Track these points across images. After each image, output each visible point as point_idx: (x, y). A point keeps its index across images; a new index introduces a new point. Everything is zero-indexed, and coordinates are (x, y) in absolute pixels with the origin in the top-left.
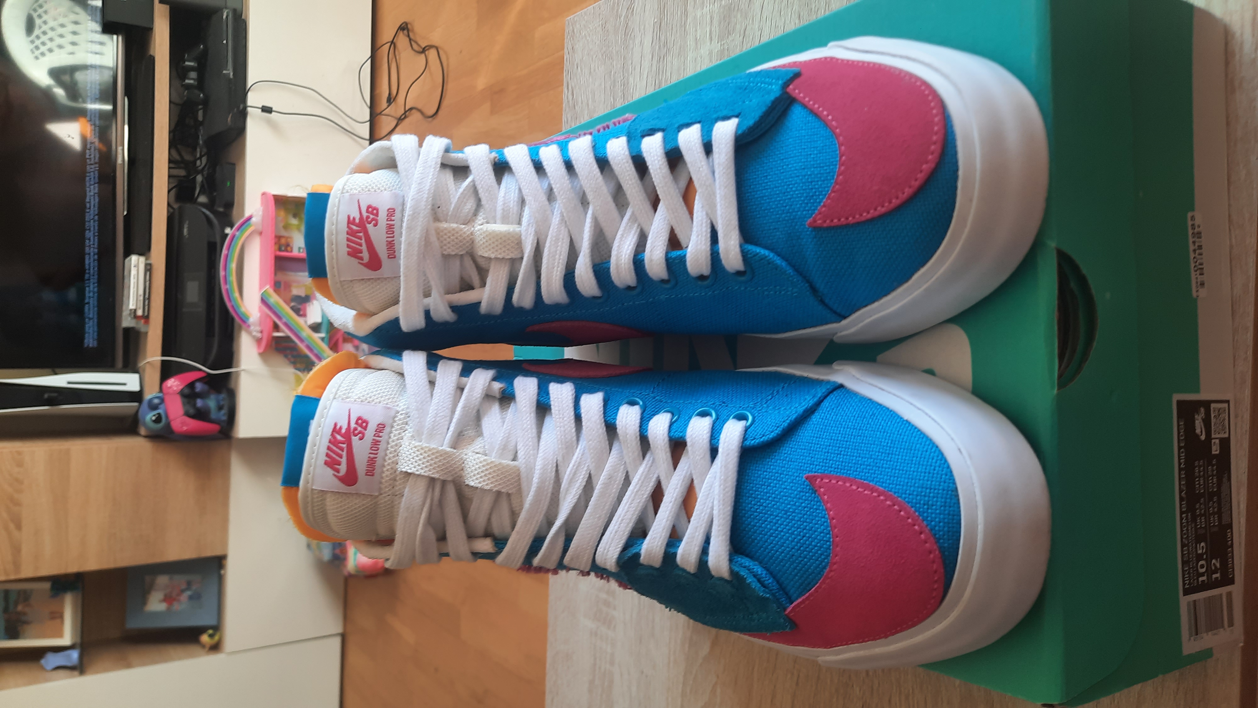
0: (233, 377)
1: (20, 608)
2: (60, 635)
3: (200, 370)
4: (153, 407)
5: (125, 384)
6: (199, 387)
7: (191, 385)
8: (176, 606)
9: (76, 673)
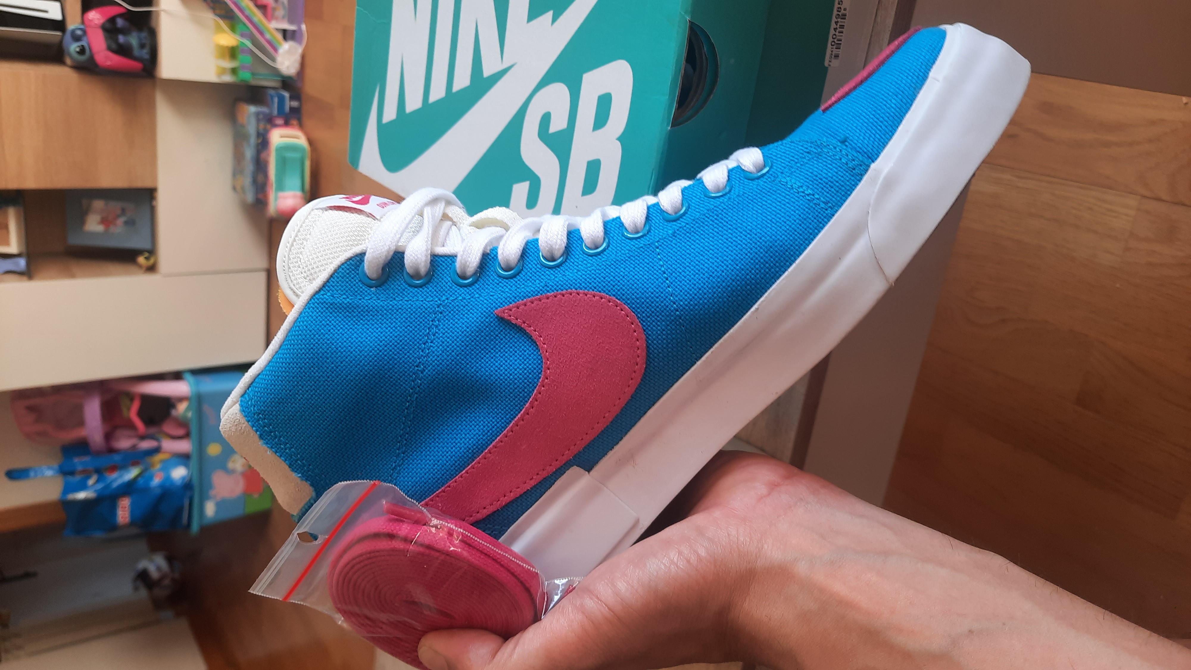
0: (154, 16)
3: (121, 5)
4: (76, 38)
5: (46, 12)
6: (120, 22)
7: (112, 20)
8: (112, 229)
9: (25, 278)
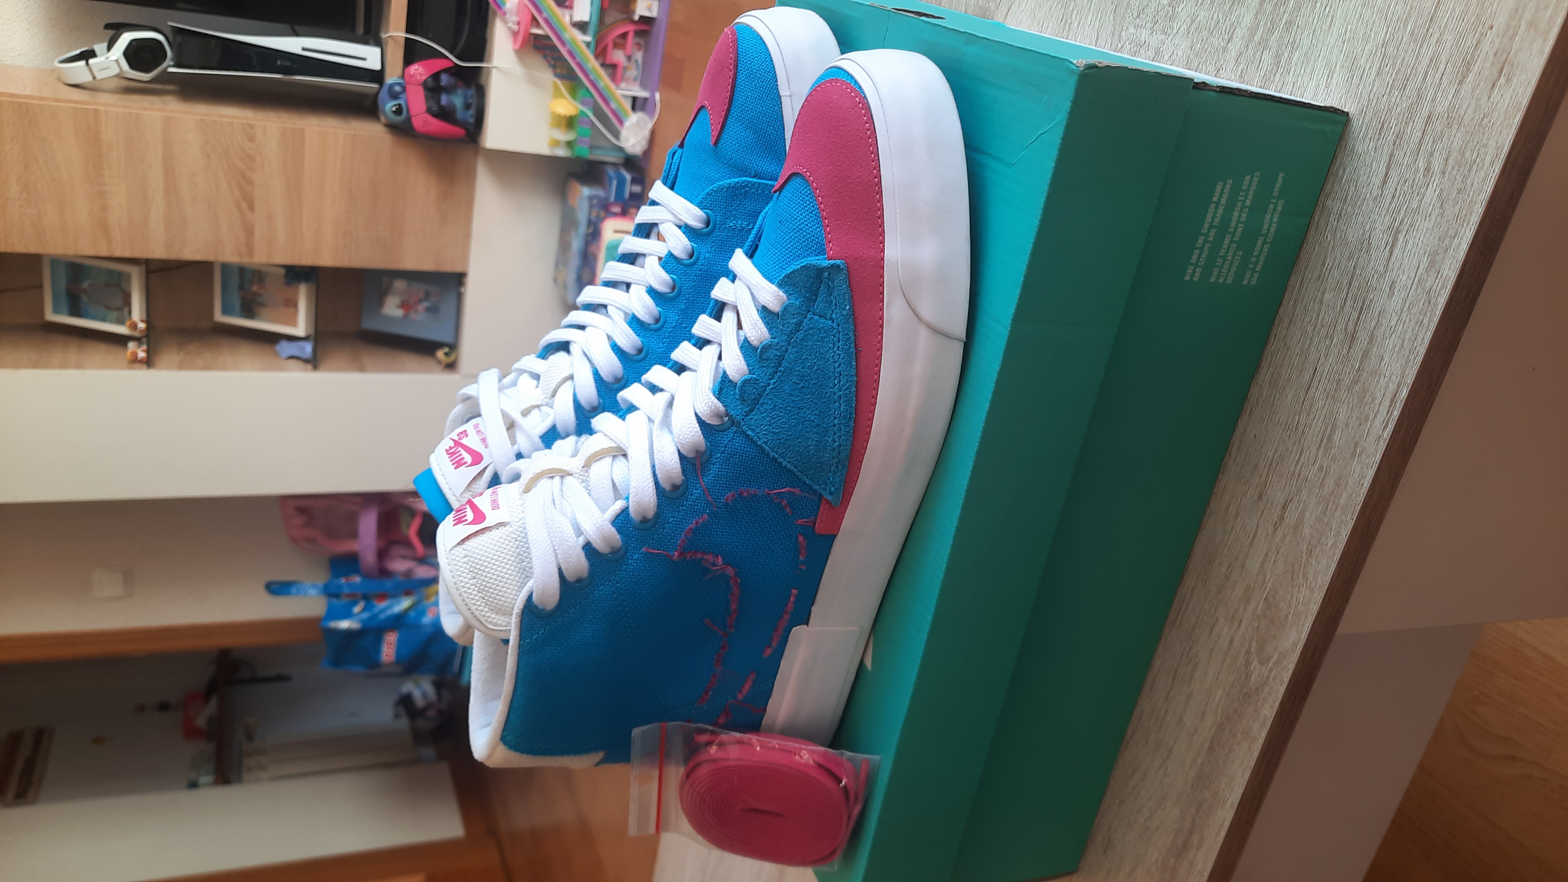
0: (484, 72)
1: (255, 288)
2: (293, 323)
3: (447, 58)
4: (394, 96)
5: (364, 59)
6: (445, 79)
7: (436, 76)
8: (413, 315)
9: (310, 366)
